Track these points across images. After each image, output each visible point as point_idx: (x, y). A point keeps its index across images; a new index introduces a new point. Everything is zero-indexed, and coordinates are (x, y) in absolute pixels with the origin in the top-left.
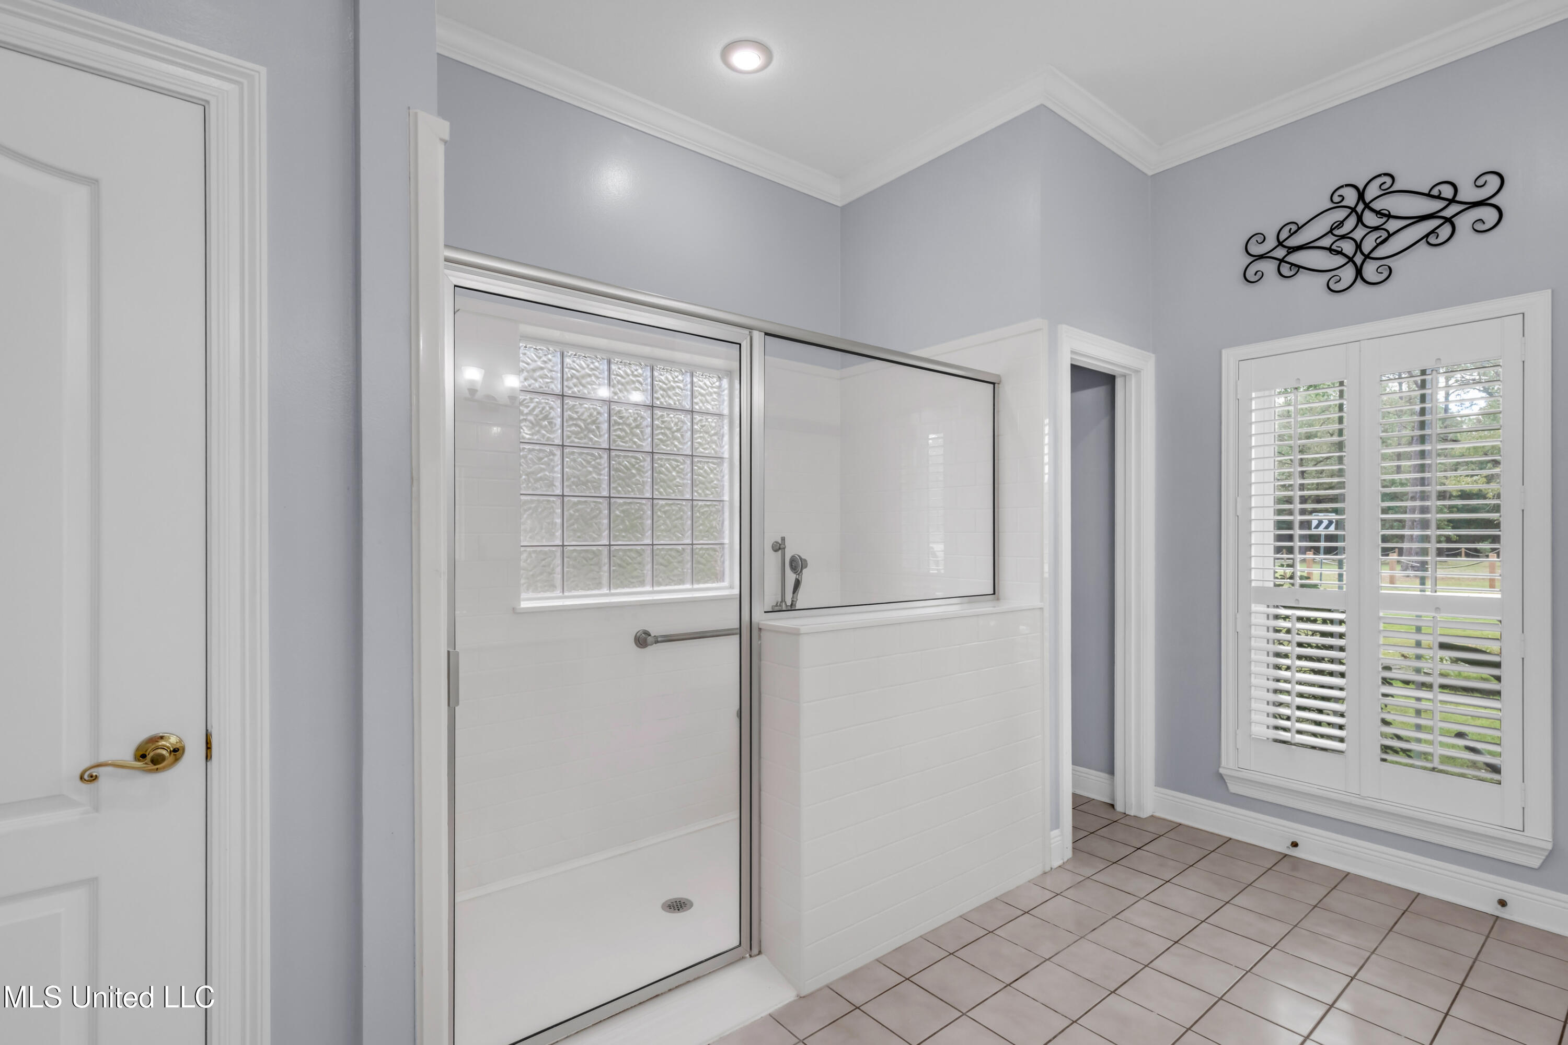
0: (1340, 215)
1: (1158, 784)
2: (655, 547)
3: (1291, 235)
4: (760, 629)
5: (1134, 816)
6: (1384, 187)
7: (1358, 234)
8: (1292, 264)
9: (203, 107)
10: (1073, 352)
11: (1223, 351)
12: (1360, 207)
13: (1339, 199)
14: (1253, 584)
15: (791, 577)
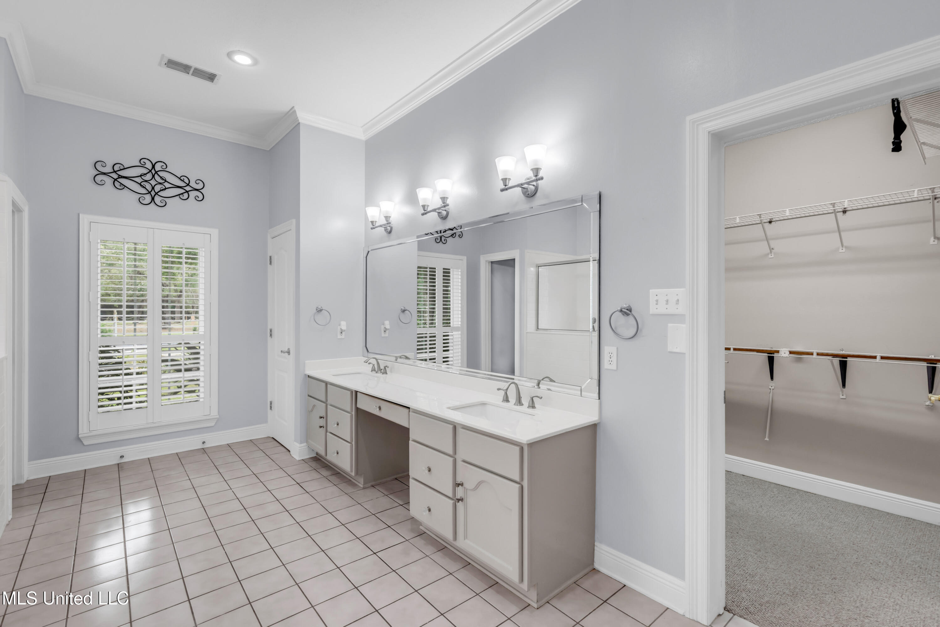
0: (144, 170)
1: (30, 460)
3: (121, 170)
5: (18, 484)
6: (163, 167)
7: (153, 182)
8: (121, 184)
11: (81, 214)
12: (153, 171)
13: (144, 163)
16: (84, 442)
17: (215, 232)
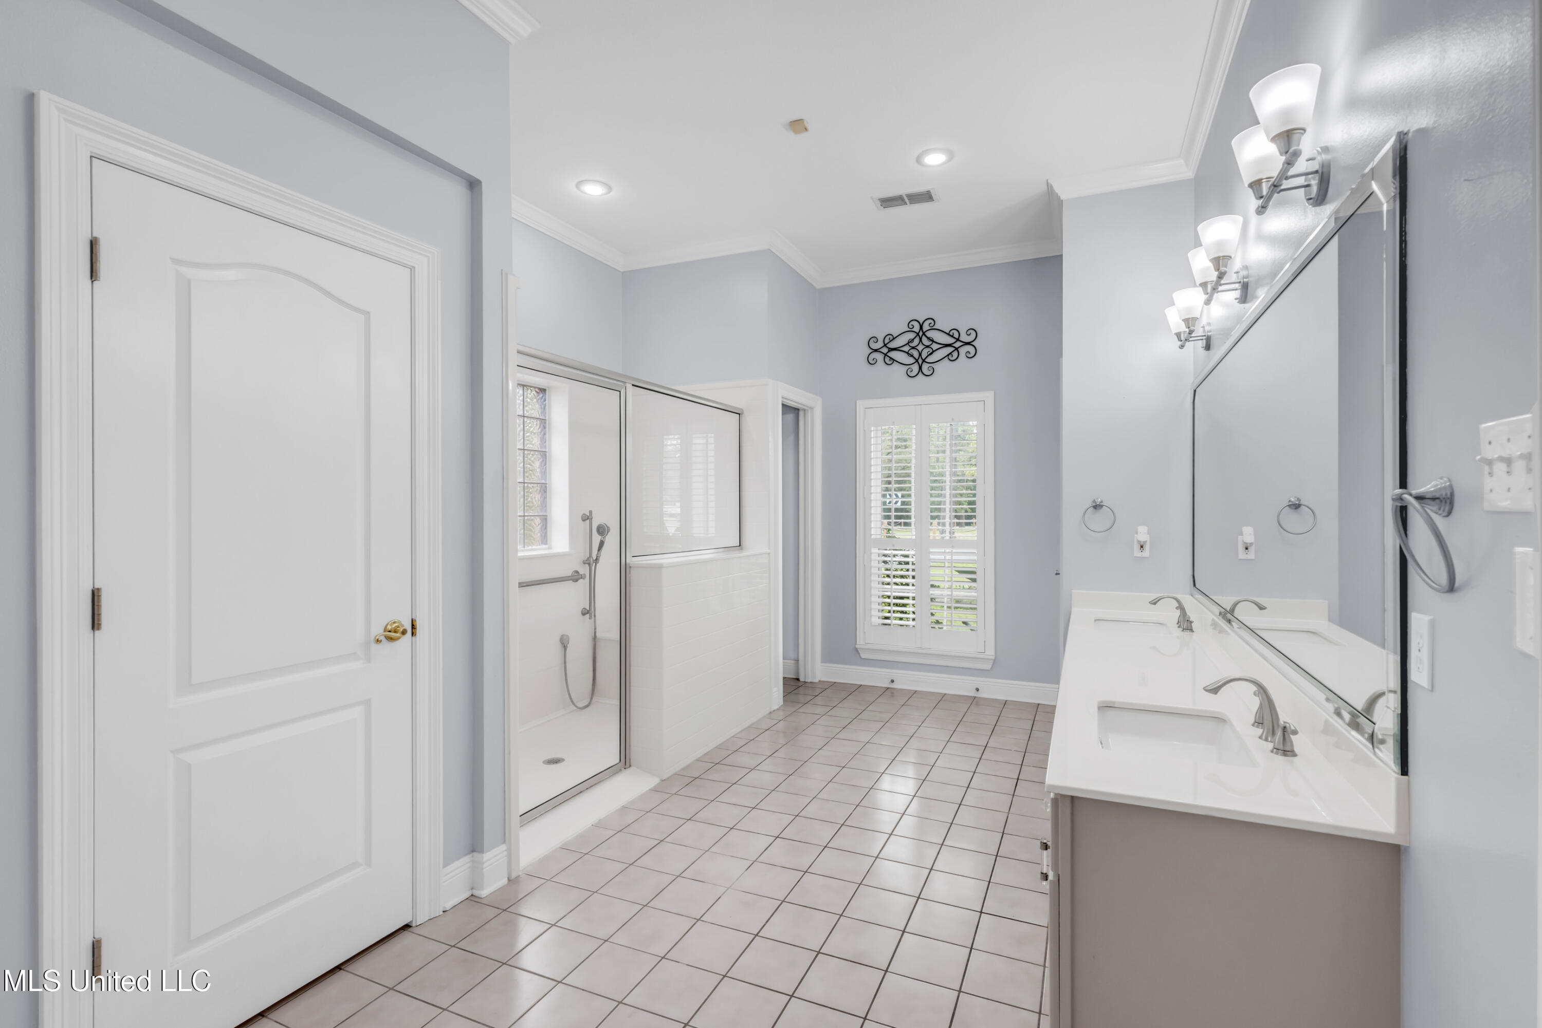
0: (912, 335)
1: (822, 662)
2: (526, 518)
3: (891, 341)
4: (630, 567)
5: (811, 682)
6: (931, 325)
7: (920, 347)
8: (891, 358)
9: (410, 270)
10: (783, 398)
11: (857, 402)
12: (921, 334)
13: (911, 327)
14: (873, 537)
15: (597, 539)
16: (861, 655)
17: (989, 396)
